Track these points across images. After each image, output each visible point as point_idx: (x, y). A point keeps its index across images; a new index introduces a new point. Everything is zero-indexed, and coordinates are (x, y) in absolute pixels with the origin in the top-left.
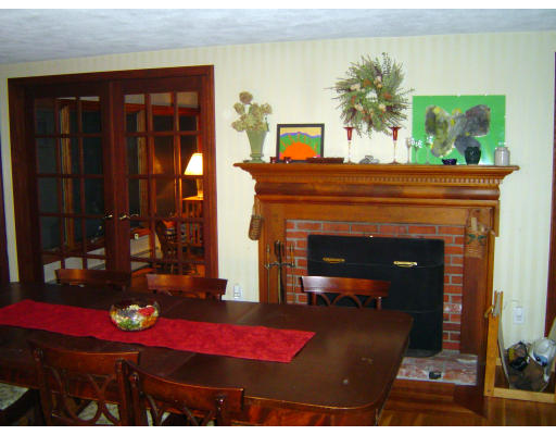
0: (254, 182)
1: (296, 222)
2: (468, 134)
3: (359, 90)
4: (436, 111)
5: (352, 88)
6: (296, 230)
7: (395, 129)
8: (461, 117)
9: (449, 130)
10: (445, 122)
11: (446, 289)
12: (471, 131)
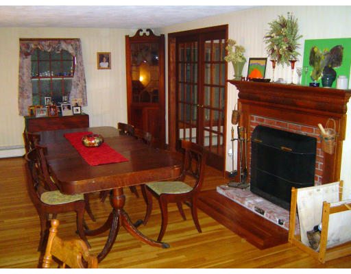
0: (238, 91)
1: (255, 117)
2: (330, 66)
3: (275, 37)
4: (316, 50)
5: (272, 35)
6: (254, 121)
7: (293, 62)
8: (328, 53)
9: (321, 63)
10: (319, 57)
11: (316, 172)
12: (332, 64)
